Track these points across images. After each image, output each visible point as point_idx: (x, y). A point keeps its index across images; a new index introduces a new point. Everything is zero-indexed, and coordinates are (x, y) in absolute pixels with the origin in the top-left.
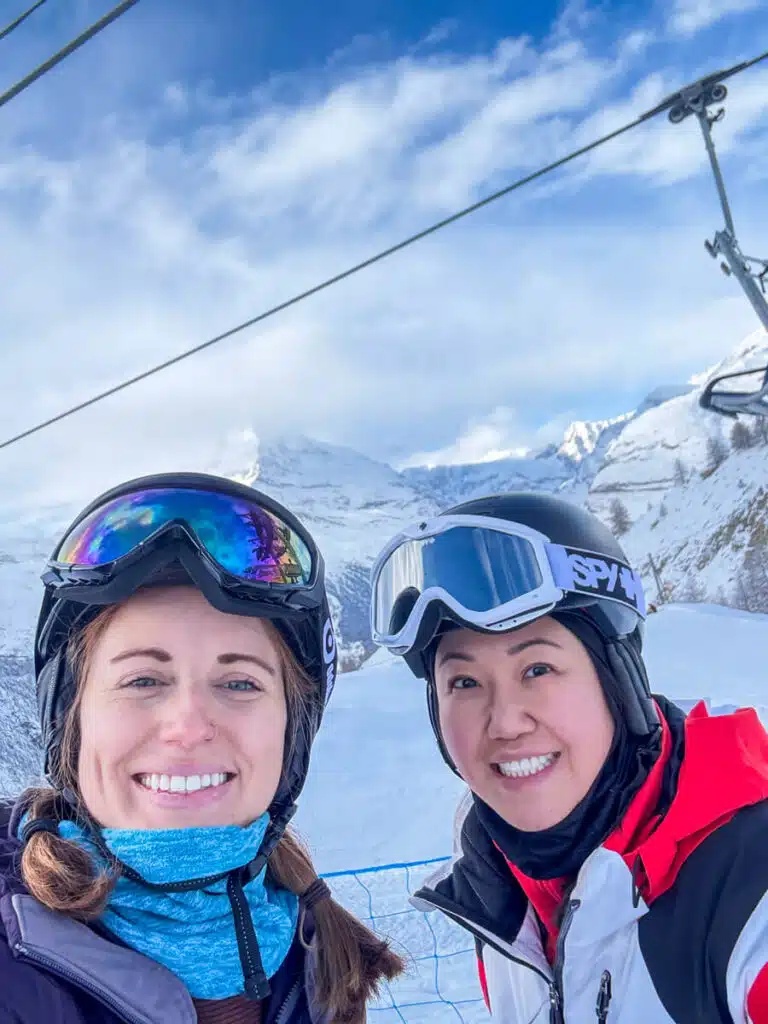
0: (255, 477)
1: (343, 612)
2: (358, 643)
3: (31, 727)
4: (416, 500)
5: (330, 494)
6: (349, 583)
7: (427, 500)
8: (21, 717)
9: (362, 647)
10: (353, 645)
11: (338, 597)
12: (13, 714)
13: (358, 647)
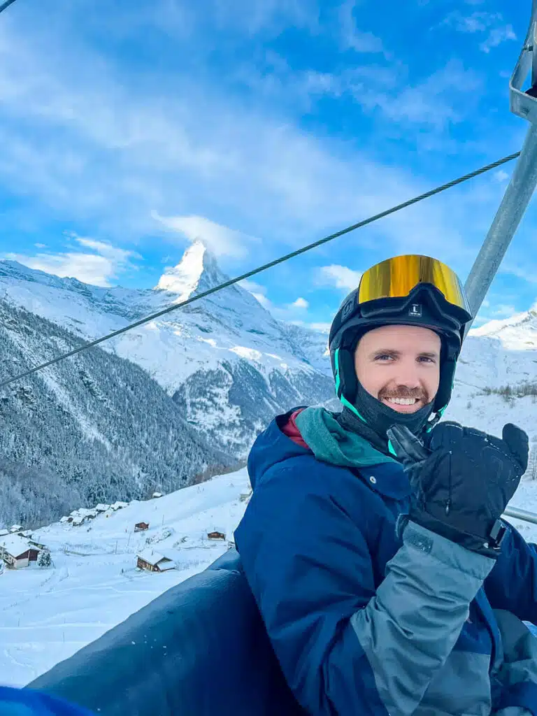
0: (194, 289)
1: (233, 385)
2: (238, 406)
3: (85, 375)
4: (281, 339)
5: (233, 316)
6: (240, 370)
7: (287, 342)
8: (80, 367)
9: (239, 409)
10: (234, 407)
11: (232, 375)
12: (76, 363)
13: (237, 409)
